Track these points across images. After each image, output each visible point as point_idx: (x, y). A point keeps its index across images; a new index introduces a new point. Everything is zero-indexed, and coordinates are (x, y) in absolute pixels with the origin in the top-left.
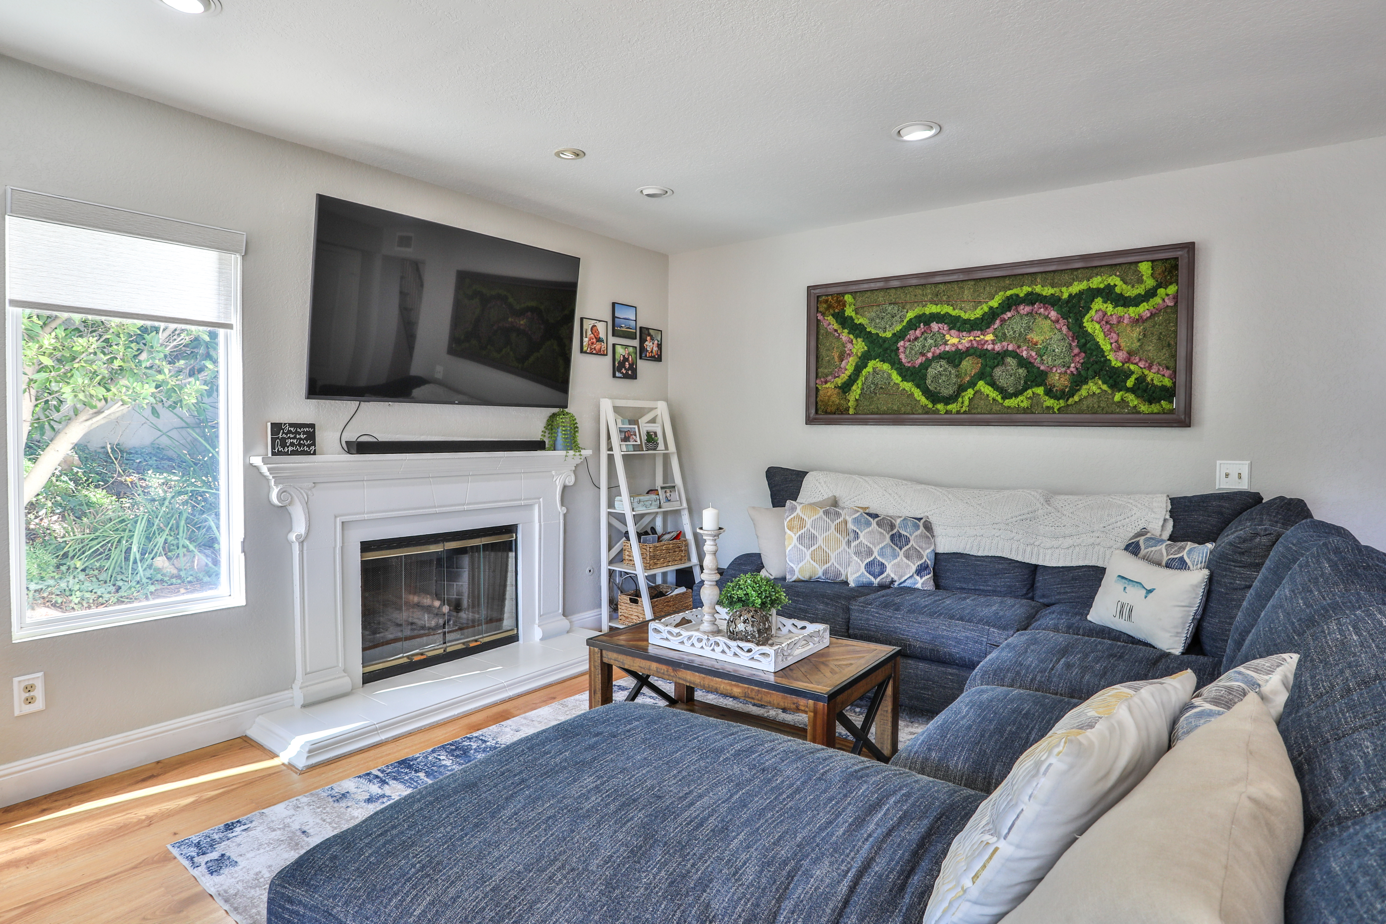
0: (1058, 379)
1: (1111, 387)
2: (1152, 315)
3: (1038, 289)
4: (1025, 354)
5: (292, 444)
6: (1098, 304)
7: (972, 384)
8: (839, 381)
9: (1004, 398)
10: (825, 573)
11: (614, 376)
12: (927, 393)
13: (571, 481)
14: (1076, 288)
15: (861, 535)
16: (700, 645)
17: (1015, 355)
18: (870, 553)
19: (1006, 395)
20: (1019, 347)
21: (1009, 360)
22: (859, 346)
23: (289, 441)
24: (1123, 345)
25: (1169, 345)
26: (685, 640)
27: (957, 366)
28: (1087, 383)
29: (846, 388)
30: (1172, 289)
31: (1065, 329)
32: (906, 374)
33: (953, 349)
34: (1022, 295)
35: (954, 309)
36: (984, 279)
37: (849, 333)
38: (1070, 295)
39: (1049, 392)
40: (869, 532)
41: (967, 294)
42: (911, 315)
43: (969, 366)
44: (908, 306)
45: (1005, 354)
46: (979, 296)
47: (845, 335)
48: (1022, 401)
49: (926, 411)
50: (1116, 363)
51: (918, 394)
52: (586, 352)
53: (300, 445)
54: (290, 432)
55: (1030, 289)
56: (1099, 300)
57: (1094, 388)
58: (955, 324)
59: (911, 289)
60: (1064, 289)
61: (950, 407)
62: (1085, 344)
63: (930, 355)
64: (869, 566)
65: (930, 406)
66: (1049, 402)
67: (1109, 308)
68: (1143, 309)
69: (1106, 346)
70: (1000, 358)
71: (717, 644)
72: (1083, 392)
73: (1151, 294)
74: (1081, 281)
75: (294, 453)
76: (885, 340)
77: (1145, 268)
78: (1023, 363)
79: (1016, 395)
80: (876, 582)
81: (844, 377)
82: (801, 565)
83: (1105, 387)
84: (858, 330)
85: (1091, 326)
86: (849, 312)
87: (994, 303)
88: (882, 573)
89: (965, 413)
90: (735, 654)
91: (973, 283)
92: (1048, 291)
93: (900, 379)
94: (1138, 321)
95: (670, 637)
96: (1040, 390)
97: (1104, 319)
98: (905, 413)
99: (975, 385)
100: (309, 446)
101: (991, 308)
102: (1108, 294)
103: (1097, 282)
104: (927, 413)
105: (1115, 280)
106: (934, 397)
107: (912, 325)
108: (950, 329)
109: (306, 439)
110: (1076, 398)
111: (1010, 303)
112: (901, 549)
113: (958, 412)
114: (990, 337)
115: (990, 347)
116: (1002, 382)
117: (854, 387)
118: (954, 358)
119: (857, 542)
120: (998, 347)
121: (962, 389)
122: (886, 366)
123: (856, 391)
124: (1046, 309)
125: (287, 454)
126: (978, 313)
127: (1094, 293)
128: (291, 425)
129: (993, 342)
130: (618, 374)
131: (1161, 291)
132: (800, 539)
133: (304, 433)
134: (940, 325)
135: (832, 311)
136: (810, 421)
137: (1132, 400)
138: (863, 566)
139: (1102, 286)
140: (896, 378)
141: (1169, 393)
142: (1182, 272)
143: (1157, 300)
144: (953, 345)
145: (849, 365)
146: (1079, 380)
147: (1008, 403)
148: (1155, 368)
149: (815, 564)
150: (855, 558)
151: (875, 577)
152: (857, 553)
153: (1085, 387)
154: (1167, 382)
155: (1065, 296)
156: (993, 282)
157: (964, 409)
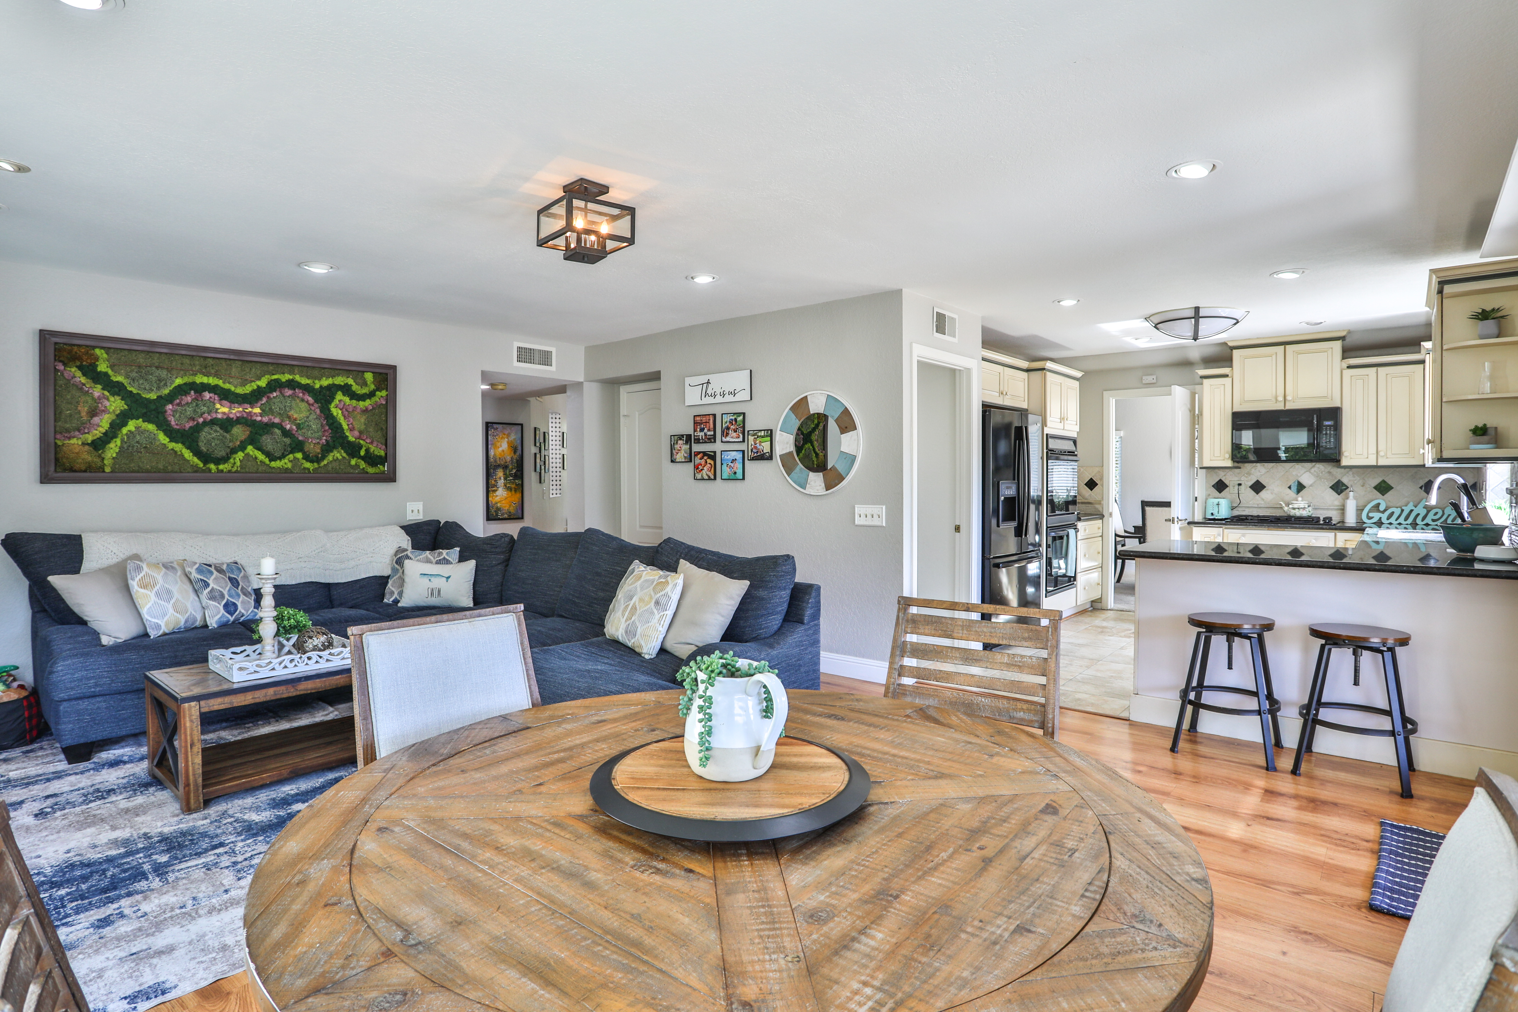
0: (313, 447)
1: (348, 454)
2: (373, 408)
3: (298, 378)
4: (288, 427)
6: (339, 396)
7: (242, 448)
8: (90, 438)
9: (270, 461)
10: (186, 621)
12: (197, 453)
14: (325, 382)
15: (210, 582)
16: (293, 664)
17: (280, 426)
18: (222, 596)
19: (272, 458)
20: (282, 421)
21: (277, 431)
22: (116, 404)
24: (356, 426)
25: (382, 429)
26: (277, 666)
27: (227, 431)
28: (332, 451)
29: (99, 445)
30: (384, 393)
31: (318, 411)
32: (173, 435)
33: (225, 417)
34: (284, 380)
35: (224, 383)
36: (251, 362)
37: (103, 389)
38: (321, 387)
39: (306, 458)
40: (215, 579)
41: (234, 371)
42: (178, 381)
43: (239, 432)
44: (174, 372)
45: (269, 426)
46: (245, 374)
47: (97, 391)
48: (285, 463)
49: (196, 470)
50: (351, 439)
51: (188, 454)
55: (291, 377)
56: (340, 393)
57: (338, 455)
58: (226, 396)
59: (177, 357)
60: (317, 381)
61: (221, 467)
62: (333, 423)
63: (201, 420)
64: (226, 606)
65: (201, 465)
66: (308, 465)
67: (347, 400)
68: (368, 403)
69: (345, 427)
70: (267, 428)
71: (309, 658)
72: (330, 458)
73: (372, 394)
74: (328, 377)
76: (149, 401)
77: (369, 376)
78: (286, 433)
79: (280, 458)
80: (232, 619)
81: (97, 433)
82: (165, 619)
83: (344, 455)
84: (117, 389)
85: (336, 412)
86: (102, 367)
87: (263, 383)
88: (236, 610)
89: (236, 472)
90: (328, 660)
91: (240, 363)
92: (304, 381)
93: (168, 440)
94: (365, 411)
95: (258, 669)
96: (299, 455)
97: (343, 408)
98: (172, 472)
99: (245, 448)
101: (258, 386)
102: (346, 390)
103: (339, 380)
104: (196, 472)
105: (350, 381)
106: (206, 458)
107: (182, 390)
108: (221, 400)
110: (325, 462)
111: (274, 385)
112: (237, 589)
113: (230, 472)
114: (257, 410)
115: (259, 418)
116: (269, 448)
117: (112, 445)
118: (227, 424)
119: (209, 589)
120: (265, 419)
121: (234, 451)
122: (151, 427)
123: (113, 449)
124: (304, 394)
126: (248, 389)
127: (339, 388)
129: (261, 415)
131: (378, 393)
132: (158, 594)
134: (211, 395)
135: (78, 363)
136: (46, 478)
137: (363, 465)
138: (221, 608)
139: (342, 384)
140: (163, 438)
141: (382, 460)
142: (390, 383)
143: (375, 399)
144: (224, 413)
145: (104, 423)
146: (327, 449)
147: (273, 464)
148: (375, 444)
149: (178, 615)
150: (211, 602)
151: (232, 615)
152: (212, 598)
153: (332, 454)
154: (382, 453)
155: (317, 386)
156: (258, 366)
157: (235, 469)
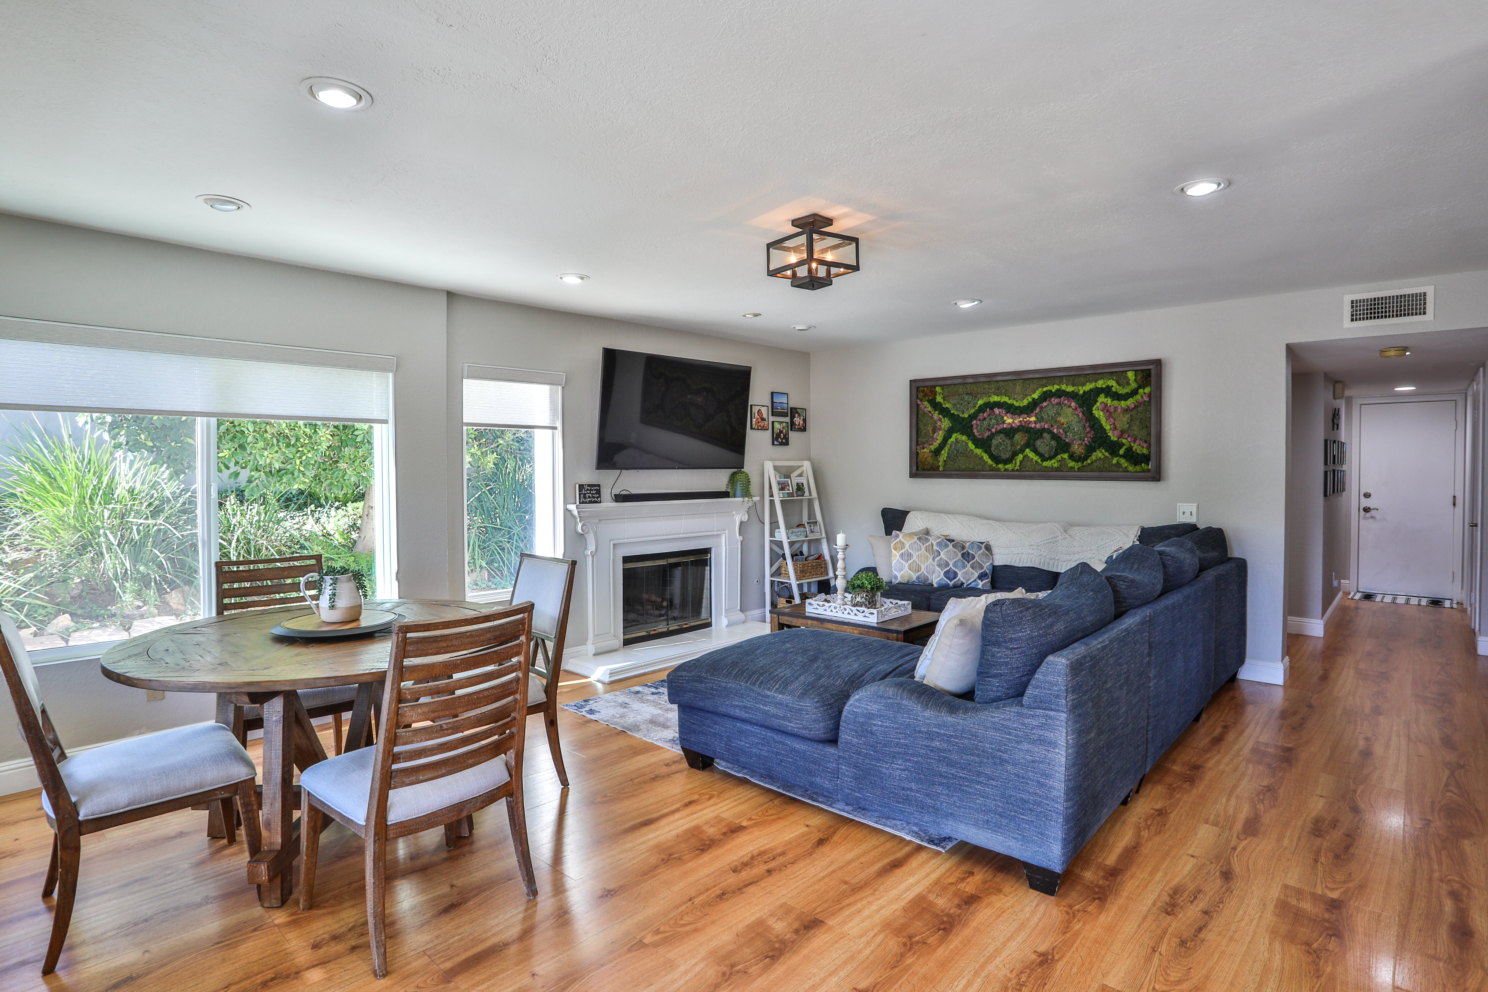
0: (1077, 448)
1: (1111, 454)
2: (1136, 407)
3: (1064, 387)
4: (1055, 431)
5: (589, 497)
6: (1102, 399)
7: (1022, 451)
8: (933, 448)
9: (1042, 461)
10: (918, 578)
11: (773, 444)
12: (992, 456)
13: (745, 518)
14: (1088, 387)
15: (942, 553)
16: (836, 610)
17: (1049, 431)
18: (947, 564)
19: (1044, 460)
20: (1052, 426)
21: (1045, 435)
22: (946, 423)
23: (587, 495)
24: (1118, 426)
25: (1147, 427)
26: (827, 609)
27: (1011, 438)
28: (1095, 451)
29: (937, 452)
30: (1147, 390)
31: (1081, 414)
32: (978, 443)
33: (1009, 427)
34: (1053, 391)
35: (1010, 399)
36: (1029, 379)
37: (939, 414)
38: (1084, 392)
39: (1071, 457)
40: (948, 552)
41: (1018, 389)
42: (980, 402)
43: (1020, 438)
44: (979, 396)
45: (1042, 431)
46: (1026, 390)
47: (936, 415)
48: (1053, 463)
49: (992, 469)
50: (1114, 438)
51: (986, 457)
52: (754, 429)
53: (593, 497)
54: (588, 490)
55: (1058, 387)
56: (1103, 395)
57: (1100, 455)
58: (1011, 409)
59: (981, 384)
60: (1080, 388)
61: (1007, 466)
62: (1094, 425)
63: (993, 430)
64: (946, 574)
65: (994, 465)
66: (1072, 464)
67: (1109, 401)
68: (1130, 402)
69: (1107, 427)
70: (1038, 433)
71: (845, 609)
72: (1094, 457)
73: (1134, 392)
74: (1091, 382)
75: (590, 502)
76: (963, 419)
77: (1131, 375)
78: (1055, 437)
79: (1051, 458)
80: (951, 583)
81: (936, 444)
82: (901, 573)
83: (1107, 454)
84: (945, 412)
85: (1098, 413)
86: (939, 399)
87: (1036, 396)
88: (955, 578)
89: (1017, 470)
90: (856, 614)
91: (1022, 381)
92: (1070, 389)
93: (974, 447)
94: (1126, 410)
95: (818, 607)
96: (1066, 456)
97: (1105, 408)
98: (978, 471)
99: (1024, 451)
100: (597, 498)
101: (1034, 399)
102: (1107, 391)
103: (1100, 384)
104: (992, 470)
105: (1112, 383)
106: (996, 459)
107: (982, 409)
108: (1007, 413)
109: (596, 494)
110: (1089, 461)
111: (1046, 396)
112: (968, 562)
113: (1013, 470)
114: (1033, 419)
115: (1033, 426)
116: (1041, 450)
117: (943, 452)
118: (1009, 433)
119: (939, 558)
120: (1038, 426)
121: (1015, 454)
122: (964, 438)
123: (944, 454)
124: (1069, 401)
125: (586, 503)
126: (1025, 402)
127: (1098, 391)
128: (589, 485)
129: (1035, 422)
130: (776, 443)
131: (1141, 391)
132: (902, 555)
133: (595, 490)
134: (1000, 410)
135: (927, 398)
136: (912, 475)
137: (1124, 463)
138: (942, 573)
139: (1104, 386)
140: (971, 446)
141: (1146, 459)
142: (1153, 378)
143: (1138, 397)
144: (1009, 424)
145: (940, 436)
146: (1090, 450)
147: (1045, 464)
148: (1138, 442)
149: (911, 572)
150: (938, 568)
151: (951, 581)
152: (939, 565)
153: (1094, 454)
154: (1145, 451)
155: (1081, 392)
156: (1035, 381)
157: (1017, 468)
